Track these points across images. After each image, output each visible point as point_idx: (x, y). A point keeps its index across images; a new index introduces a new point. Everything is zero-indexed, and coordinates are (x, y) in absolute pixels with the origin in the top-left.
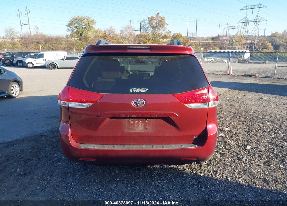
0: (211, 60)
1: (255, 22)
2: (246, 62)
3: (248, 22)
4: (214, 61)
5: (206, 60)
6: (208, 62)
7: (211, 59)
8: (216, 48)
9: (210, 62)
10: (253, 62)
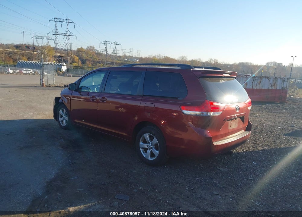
0: (29, 72)
1: (65, 35)
2: (65, 75)
3: (58, 35)
4: (33, 73)
5: (24, 72)
6: (28, 74)
7: (30, 70)
8: (24, 58)
9: (29, 74)
10: (72, 75)
